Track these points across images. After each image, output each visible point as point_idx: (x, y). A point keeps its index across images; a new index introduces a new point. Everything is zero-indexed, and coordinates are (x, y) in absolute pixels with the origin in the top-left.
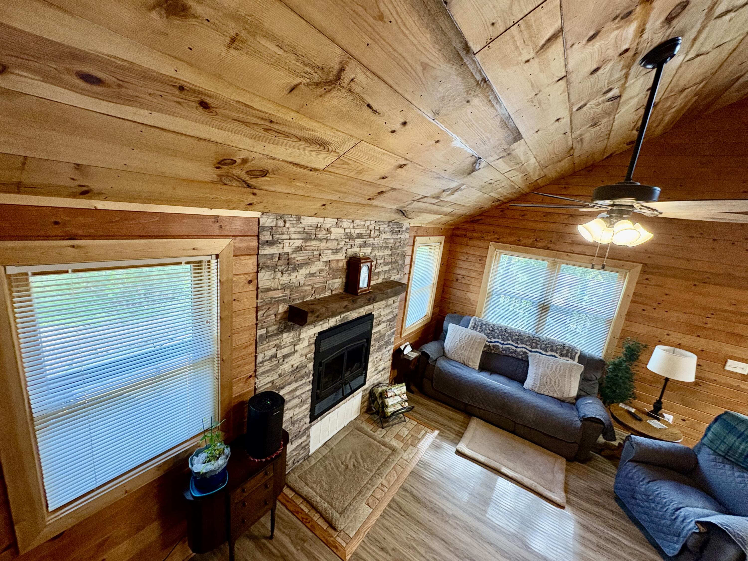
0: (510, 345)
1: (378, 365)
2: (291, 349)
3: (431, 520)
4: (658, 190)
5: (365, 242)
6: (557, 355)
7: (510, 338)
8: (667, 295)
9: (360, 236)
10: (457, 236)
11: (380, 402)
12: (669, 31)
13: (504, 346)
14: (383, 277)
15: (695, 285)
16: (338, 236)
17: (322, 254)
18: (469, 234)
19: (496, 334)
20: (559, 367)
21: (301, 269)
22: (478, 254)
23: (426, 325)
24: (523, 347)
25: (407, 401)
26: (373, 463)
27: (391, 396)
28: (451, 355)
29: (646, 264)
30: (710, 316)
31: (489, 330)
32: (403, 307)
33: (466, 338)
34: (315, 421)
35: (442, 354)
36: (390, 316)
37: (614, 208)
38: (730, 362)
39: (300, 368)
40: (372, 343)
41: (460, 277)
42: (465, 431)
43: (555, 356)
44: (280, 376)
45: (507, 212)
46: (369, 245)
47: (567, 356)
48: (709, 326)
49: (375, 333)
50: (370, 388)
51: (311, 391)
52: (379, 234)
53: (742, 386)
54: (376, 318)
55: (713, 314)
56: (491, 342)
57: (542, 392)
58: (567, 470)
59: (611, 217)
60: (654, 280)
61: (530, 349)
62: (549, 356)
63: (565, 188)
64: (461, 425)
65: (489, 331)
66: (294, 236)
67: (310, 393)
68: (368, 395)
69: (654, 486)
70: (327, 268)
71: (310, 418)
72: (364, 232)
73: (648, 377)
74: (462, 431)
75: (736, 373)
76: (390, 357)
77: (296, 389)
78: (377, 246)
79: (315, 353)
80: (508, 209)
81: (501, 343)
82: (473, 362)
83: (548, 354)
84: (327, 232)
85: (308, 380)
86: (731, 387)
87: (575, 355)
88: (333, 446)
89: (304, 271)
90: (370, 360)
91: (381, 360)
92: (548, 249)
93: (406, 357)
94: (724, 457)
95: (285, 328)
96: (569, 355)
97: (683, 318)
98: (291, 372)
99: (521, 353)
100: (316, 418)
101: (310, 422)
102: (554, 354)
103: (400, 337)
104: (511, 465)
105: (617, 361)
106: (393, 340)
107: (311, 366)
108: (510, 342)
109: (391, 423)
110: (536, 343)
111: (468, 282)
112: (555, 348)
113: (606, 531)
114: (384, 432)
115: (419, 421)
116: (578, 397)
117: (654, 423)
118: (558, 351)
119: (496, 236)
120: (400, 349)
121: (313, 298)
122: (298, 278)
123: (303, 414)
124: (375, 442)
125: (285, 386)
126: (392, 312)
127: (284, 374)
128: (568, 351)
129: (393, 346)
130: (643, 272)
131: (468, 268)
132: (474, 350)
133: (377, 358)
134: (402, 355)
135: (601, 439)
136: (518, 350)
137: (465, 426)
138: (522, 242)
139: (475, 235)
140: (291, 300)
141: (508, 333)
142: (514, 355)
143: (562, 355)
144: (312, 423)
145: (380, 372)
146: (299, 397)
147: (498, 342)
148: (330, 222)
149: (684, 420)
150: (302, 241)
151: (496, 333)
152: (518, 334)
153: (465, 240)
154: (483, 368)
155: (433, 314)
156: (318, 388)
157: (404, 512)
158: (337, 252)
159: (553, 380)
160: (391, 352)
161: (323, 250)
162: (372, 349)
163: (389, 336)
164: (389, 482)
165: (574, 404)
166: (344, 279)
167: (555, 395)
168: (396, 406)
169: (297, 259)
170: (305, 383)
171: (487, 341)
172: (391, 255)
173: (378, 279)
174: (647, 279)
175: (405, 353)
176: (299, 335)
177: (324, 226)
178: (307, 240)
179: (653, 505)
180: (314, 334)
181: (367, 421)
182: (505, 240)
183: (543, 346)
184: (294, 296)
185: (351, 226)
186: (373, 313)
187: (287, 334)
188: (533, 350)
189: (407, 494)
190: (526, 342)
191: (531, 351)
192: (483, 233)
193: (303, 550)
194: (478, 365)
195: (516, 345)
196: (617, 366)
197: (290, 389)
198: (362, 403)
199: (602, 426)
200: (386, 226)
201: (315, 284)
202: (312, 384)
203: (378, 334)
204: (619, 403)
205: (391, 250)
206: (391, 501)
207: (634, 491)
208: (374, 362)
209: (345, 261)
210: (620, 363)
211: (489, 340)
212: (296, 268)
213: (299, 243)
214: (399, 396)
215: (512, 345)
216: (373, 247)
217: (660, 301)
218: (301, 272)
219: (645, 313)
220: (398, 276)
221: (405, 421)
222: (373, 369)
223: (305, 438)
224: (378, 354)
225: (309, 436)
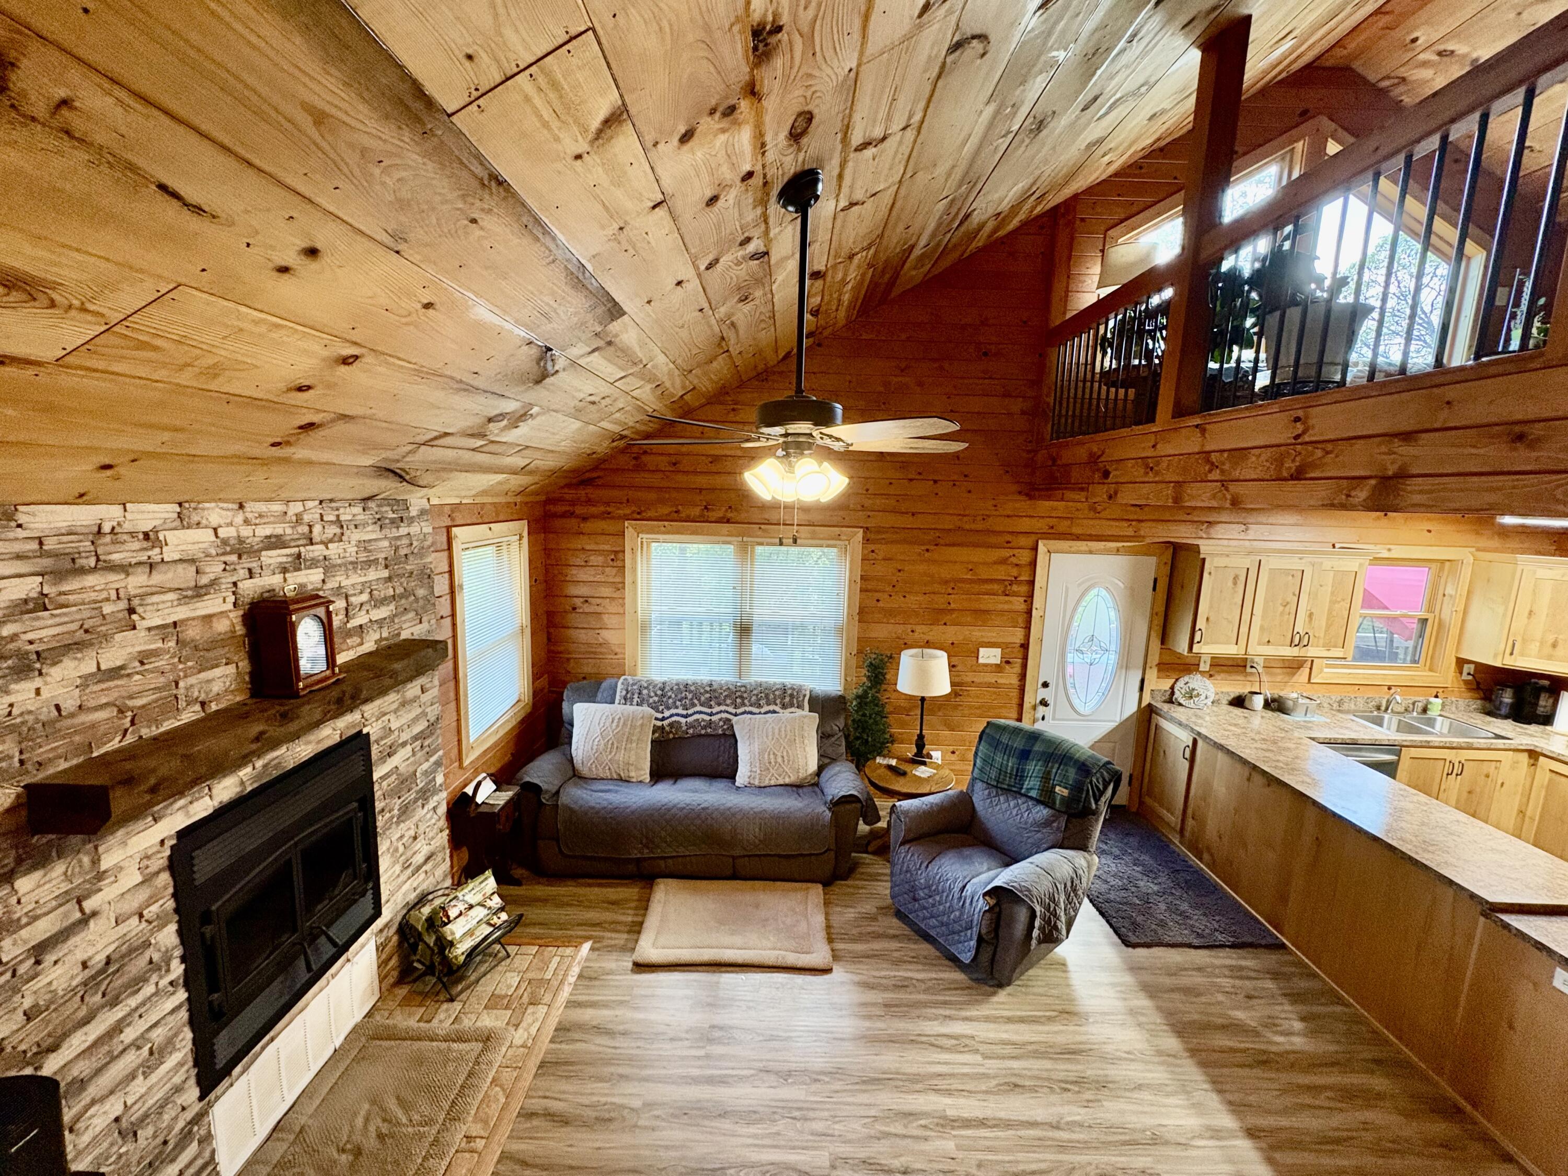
0: (699, 715)
1: (409, 853)
2: (66, 915)
3: (598, 1145)
4: (839, 408)
5: (299, 556)
6: (777, 708)
7: (696, 701)
8: (900, 571)
9: (275, 542)
10: (555, 516)
11: (431, 940)
12: (801, 156)
13: (690, 719)
14: (377, 636)
15: (927, 550)
16: (193, 550)
17: (140, 610)
18: (579, 510)
19: (671, 701)
20: (783, 729)
21: (54, 664)
22: (607, 547)
23: (522, 722)
24: (721, 712)
25: (502, 909)
26: (435, 1100)
27: (461, 914)
28: (590, 769)
29: (867, 528)
30: (950, 591)
31: (656, 695)
32: (452, 695)
33: (615, 724)
34: (226, 1082)
35: (571, 773)
36: (421, 726)
37: (790, 439)
38: (982, 651)
39: (123, 957)
40: (379, 805)
41: (578, 602)
42: (644, 915)
43: (774, 712)
44: (29, 1016)
45: (645, 458)
46: (313, 563)
47: (792, 705)
48: (953, 606)
49: (383, 778)
50: (399, 918)
51: (185, 1008)
52: (338, 531)
53: (1000, 681)
54: (377, 742)
55: (953, 588)
56: (663, 719)
57: (766, 783)
58: (827, 903)
59: (788, 455)
60: (882, 550)
61: (734, 711)
62: (766, 713)
63: (734, 410)
64: (636, 908)
65: (656, 699)
67: (184, 1014)
68: (395, 938)
69: (934, 868)
70: (172, 644)
71: (199, 1083)
72: (289, 531)
73: (903, 703)
74: (640, 919)
75: (991, 665)
76: (443, 823)
77: (118, 1028)
78: (339, 561)
79: (175, 896)
80: (645, 452)
81: (682, 716)
82: (637, 769)
83: (763, 710)
84: (145, 544)
85: (164, 982)
86: (989, 685)
87: (803, 700)
88: (303, 1120)
90: (383, 846)
91: (415, 838)
92: (728, 521)
93: (482, 809)
94: (996, 787)
95: (19, 861)
96: (795, 701)
97: (924, 601)
98: (85, 984)
99: (721, 723)
100: (227, 1071)
101: (201, 1099)
102: (771, 708)
103: (461, 766)
104: (738, 940)
105: (860, 691)
106: (440, 779)
107: (169, 936)
109: (473, 978)
110: (741, 697)
111: (599, 609)
112: (771, 696)
113: (892, 974)
114: (457, 1006)
115: (539, 941)
116: (821, 769)
117: (922, 772)
118: (778, 701)
119: (633, 508)
120: (465, 794)
121: (130, 739)
122: (45, 694)
123: (169, 1086)
124: (434, 1044)
125: (66, 1035)
126: (423, 714)
127: (52, 1002)
128: (791, 696)
129: (444, 795)
130: (866, 540)
131: (592, 579)
132: (634, 745)
133: (402, 837)
134: (473, 806)
135: (863, 828)
136: (714, 718)
137: (644, 905)
138: (683, 515)
139: (593, 510)
140: (29, 766)
141: (691, 692)
142: (709, 730)
143: (784, 707)
144: (212, 1096)
145: (419, 868)
146: (136, 1045)
147: (676, 715)
148: (150, 514)
149: (953, 752)
150: (40, 579)
151: (670, 697)
152: (708, 689)
153: (572, 523)
154: (659, 773)
155: (536, 693)
156: (213, 987)
158: (199, 596)
159: (779, 754)
160: (443, 809)
161: (142, 596)
162: (380, 821)
163: (426, 773)
164: (486, 1122)
165: (816, 784)
166: (245, 665)
167: (787, 781)
168: (477, 933)
169: (30, 636)
170: (156, 994)
171: (656, 719)
172: (390, 579)
173: (362, 644)
174: (872, 551)
175: (479, 799)
176: (96, 861)
177: (127, 527)
178: (58, 575)
179: (938, 898)
180: (162, 842)
181: (406, 1002)
182: (650, 514)
183: (754, 698)
184: (43, 751)
185: (239, 519)
186: (365, 731)
187: (37, 875)
188: (739, 711)
189: (535, 1122)
190: (724, 700)
191: (736, 715)
192: (608, 504)
194: (648, 771)
195: (709, 711)
196: (862, 698)
197: (92, 1038)
198: (382, 965)
199: (859, 805)
200: (357, 510)
201: (131, 697)
202: (187, 985)
203: (394, 776)
204: (875, 758)
205: (386, 567)
206: (498, 1162)
207: (913, 889)
208: (396, 850)
209: (236, 616)
210: (865, 692)
211: (660, 716)
212: (31, 664)
213: (29, 587)
214: (481, 904)
215: (701, 712)
216: (328, 566)
217: (894, 583)
218: (55, 673)
219: (881, 604)
220: (420, 626)
221: (508, 956)
222: (398, 869)
223: (193, 1149)
224: (402, 828)
225: (209, 1138)
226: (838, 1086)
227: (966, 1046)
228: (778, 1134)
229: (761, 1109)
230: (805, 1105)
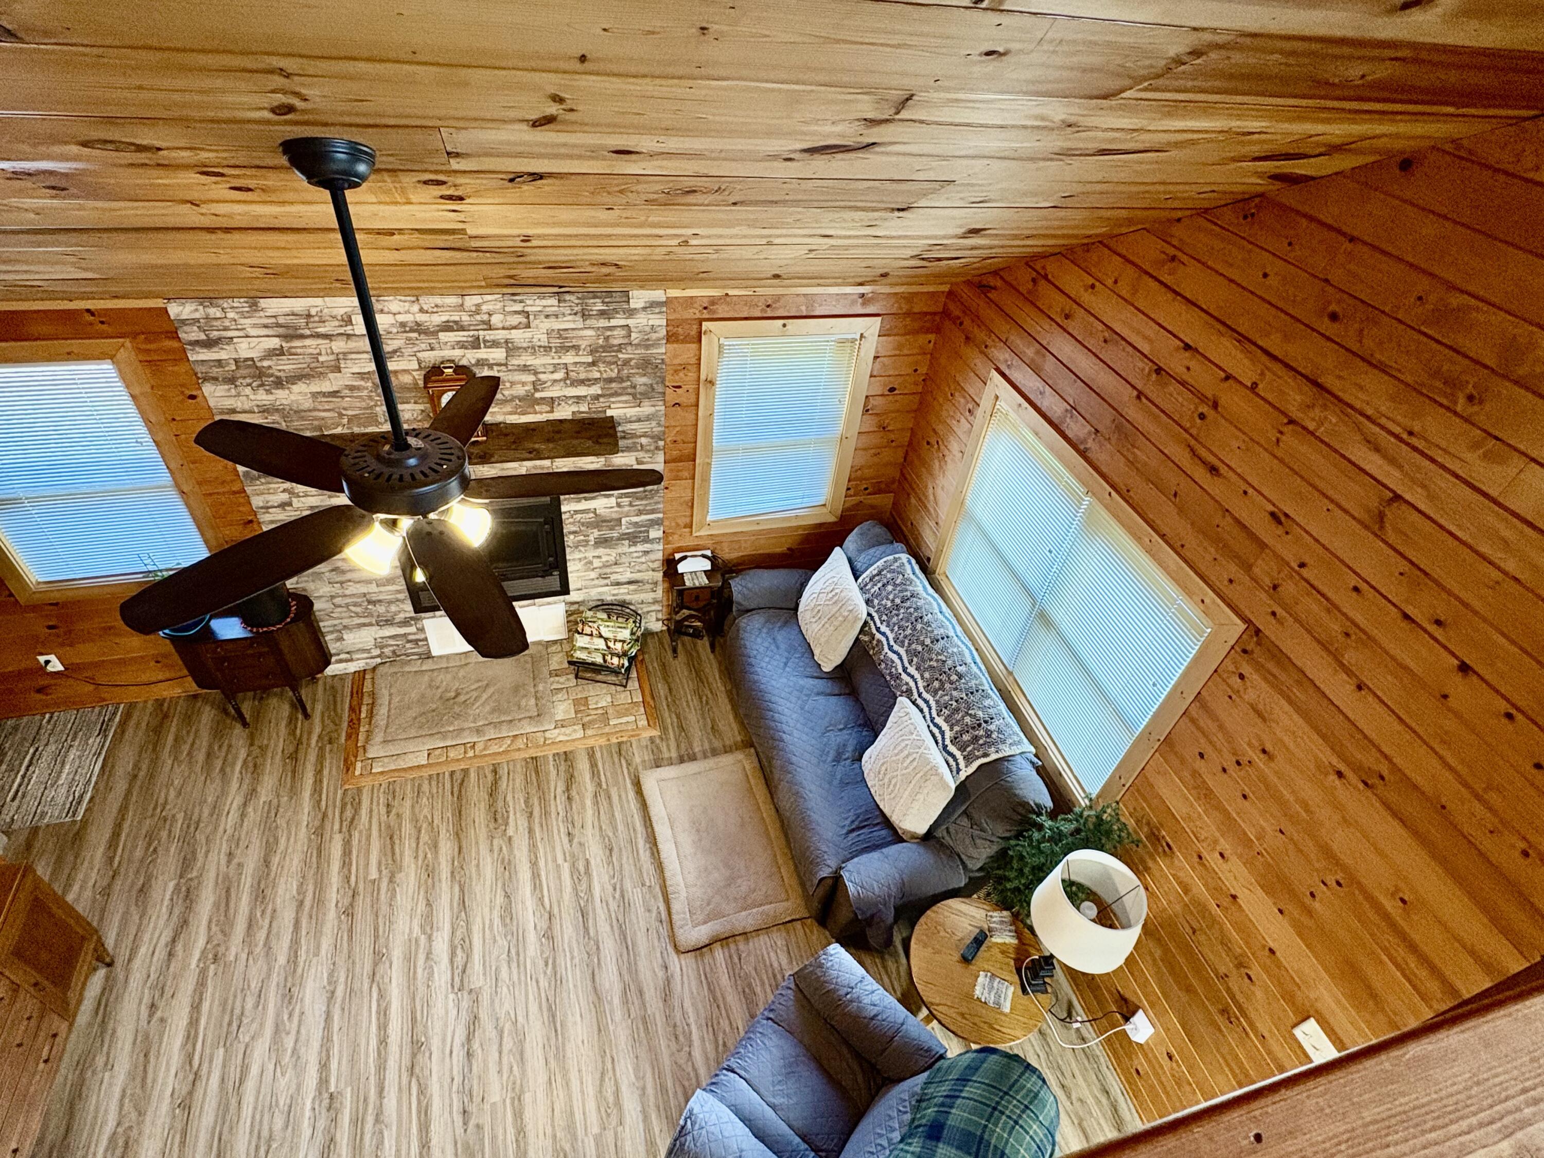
0: (898, 658)
1: (606, 571)
5: (478, 337)
6: (948, 734)
7: (908, 643)
8: (1264, 751)
9: (453, 326)
10: (950, 318)
13: (890, 654)
14: (572, 409)
15: (1340, 774)
17: (342, 362)
18: (967, 323)
19: (895, 619)
20: (911, 758)
21: (295, 384)
22: (971, 391)
23: (815, 526)
24: (912, 677)
26: (491, 712)
27: (591, 635)
28: (805, 618)
29: (1258, 631)
31: (893, 601)
33: (830, 595)
34: (430, 614)
38: (1311, 1026)
40: (568, 528)
41: (933, 437)
42: (705, 758)
43: (942, 733)
45: (1042, 286)
46: (495, 344)
47: (962, 748)
48: (1317, 905)
49: (575, 512)
52: (523, 320)
55: (1339, 884)
56: (878, 629)
61: (922, 690)
62: (935, 725)
64: (712, 747)
65: (889, 604)
66: (253, 332)
71: (413, 606)
72: (466, 318)
76: (654, 566)
78: (525, 345)
81: (889, 644)
83: (937, 719)
84: (342, 323)
87: (978, 758)
90: (574, 555)
91: (616, 564)
92: (1083, 453)
96: (969, 749)
97: (1274, 841)
99: (904, 688)
100: (432, 609)
101: (415, 612)
102: (945, 727)
103: (691, 534)
106: (658, 533)
108: (902, 651)
109: (599, 677)
110: (942, 683)
111: (943, 461)
112: (959, 716)
114: (572, 683)
115: (648, 699)
116: (924, 839)
118: (957, 728)
122: (292, 398)
123: (396, 597)
124: (531, 689)
128: (981, 737)
129: (658, 547)
130: (1241, 649)
131: (949, 421)
132: (832, 629)
133: (597, 557)
134: (677, 570)
136: (901, 674)
137: (716, 753)
138: (1045, 404)
139: (976, 331)
141: (914, 629)
142: (892, 682)
143: (954, 740)
144: (423, 615)
145: (620, 584)
147: (886, 637)
150: (278, 339)
151: (897, 615)
152: (929, 641)
153: (958, 337)
157: (460, 791)
161: (344, 354)
162: (570, 539)
163: (634, 524)
164: (484, 748)
167: (882, 806)
168: (593, 655)
169: (278, 368)
171: (875, 624)
172: (593, 364)
174: (1242, 677)
175: (681, 569)
177: (327, 312)
183: (946, 698)
185: (416, 308)
188: (926, 694)
189: (490, 776)
190: (926, 670)
192: (989, 333)
193: (321, 749)
194: (834, 663)
195: (906, 663)
201: (346, 409)
203: (591, 515)
205: (590, 353)
206: (461, 769)
208: (591, 563)
209: (419, 373)
211: (878, 624)
212: (279, 383)
214: (606, 639)
215: (901, 658)
216: (511, 348)
217: (1244, 760)
218: (296, 388)
219: (1199, 764)
220: (638, 409)
221: (625, 687)
222: (593, 575)
223: (413, 629)
224: (601, 551)
225: (422, 630)
226: (543, 983)
227: (608, 1115)
228: (495, 941)
229: (515, 923)
230: (521, 958)
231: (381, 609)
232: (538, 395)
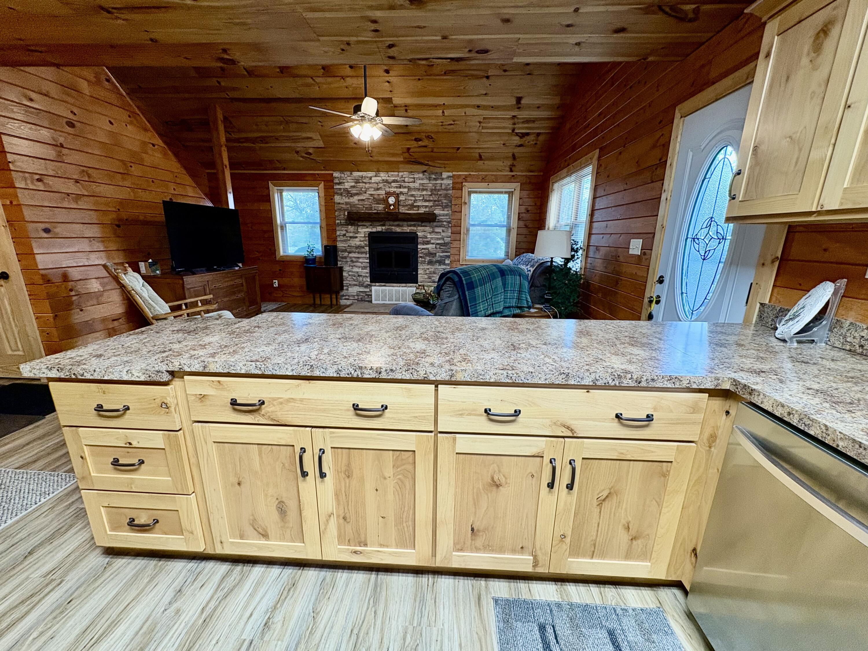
2: (354, 235)
5: (401, 185)
9: (395, 181)
14: (424, 210)
16: (377, 181)
17: (368, 190)
21: (355, 196)
36: (440, 242)
39: (361, 247)
40: (420, 255)
44: (349, 246)
46: (405, 187)
49: (423, 249)
54: (421, 238)
66: (349, 181)
67: (368, 264)
70: (372, 198)
71: (370, 280)
72: (399, 179)
77: (359, 258)
78: (413, 188)
79: (369, 243)
84: (369, 179)
89: (356, 198)
90: (421, 267)
91: (435, 273)
95: (348, 223)
98: (356, 247)
100: (375, 282)
103: (459, 263)
107: (367, 249)
121: (364, 212)
122: (354, 201)
123: (366, 275)
125: (352, 252)
126: (444, 239)
133: (428, 269)
144: (372, 284)
146: (362, 263)
148: (370, 174)
158: (378, 190)
162: (420, 259)
163: (441, 257)
169: (353, 191)
170: (365, 257)
172: (431, 195)
173: (418, 210)
176: (358, 229)
177: (367, 176)
178: (356, 183)
180: (367, 232)
184: (352, 209)
185: (387, 175)
186: (417, 233)
187: (351, 226)
197: (356, 256)
200: (421, 175)
201: (365, 205)
203: (428, 251)
205: (430, 192)
212: (352, 195)
213: (353, 184)
216: (409, 189)
220: (443, 211)
222: (426, 277)
223: (368, 290)
224: (429, 267)
225: (371, 291)
231: (361, 279)
232: (415, 204)
